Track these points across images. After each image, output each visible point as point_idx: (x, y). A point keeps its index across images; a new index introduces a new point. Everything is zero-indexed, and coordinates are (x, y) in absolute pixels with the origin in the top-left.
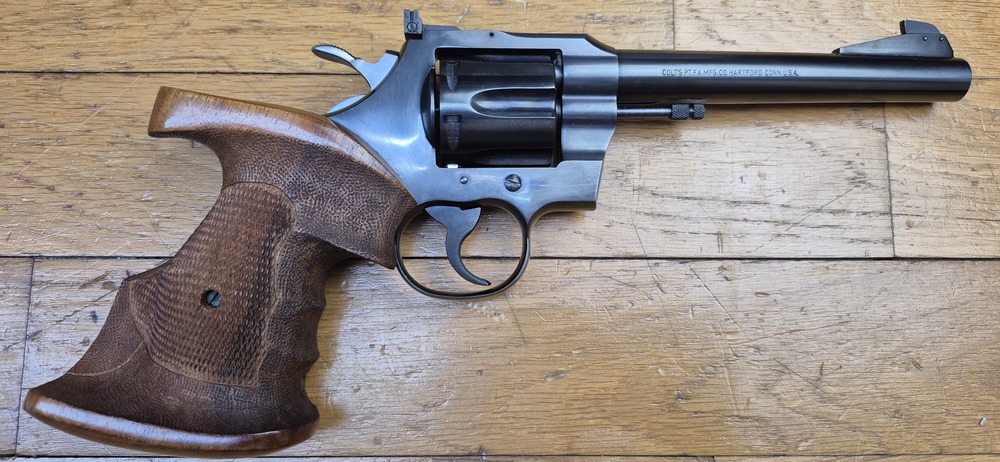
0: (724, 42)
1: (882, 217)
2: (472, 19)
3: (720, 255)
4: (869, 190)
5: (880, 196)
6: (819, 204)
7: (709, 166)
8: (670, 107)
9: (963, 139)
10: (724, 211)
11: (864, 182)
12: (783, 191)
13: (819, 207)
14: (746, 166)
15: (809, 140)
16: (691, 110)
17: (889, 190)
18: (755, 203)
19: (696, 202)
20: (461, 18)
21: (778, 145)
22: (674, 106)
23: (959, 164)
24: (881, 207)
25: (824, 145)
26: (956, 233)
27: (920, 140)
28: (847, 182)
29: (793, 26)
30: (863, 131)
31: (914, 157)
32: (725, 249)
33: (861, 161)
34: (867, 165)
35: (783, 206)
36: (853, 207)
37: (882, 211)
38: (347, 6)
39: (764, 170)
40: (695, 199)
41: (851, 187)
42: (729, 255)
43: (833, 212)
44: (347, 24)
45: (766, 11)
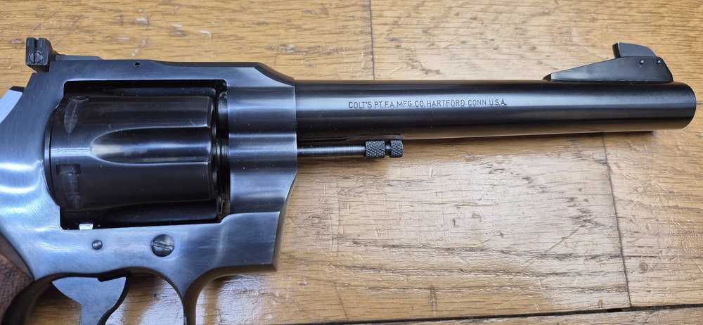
0: (427, 72)
1: (613, 261)
2: (149, 52)
3: (435, 314)
4: (596, 230)
5: (609, 236)
6: (543, 248)
7: (417, 208)
8: (364, 145)
9: (689, 169)
10: (437, 260)
11: (590, 221)
12: (502, 235)
13: (543, 252)
14: (458, 207)
15: (525, 175)
16: (388, 147)
17: (618, 229)
18: (472, 249)
19: (403, 251)
20: (136, 51)
21: (492, 182)
22: (367, 143)
23: (688, 196)
24: (610, 248)
25: (542, 181)
26: (694, 276)
27: (645, 171)
28: (571, 221)
29: (500, 53)
30: (584, 164)
31: (640, 190)
32: (440, 307)
33: (585, 197)
34: (592, 202)
35: (503, 252)
36: (580, 250)
37: (614, 254)
38: (10, 42)
39: (478, 210)
40: (402, 246)
41: (576, 227)
42: (445, 314)
43: (560, 257)
44: (8, 61)
45: (470, 39)
